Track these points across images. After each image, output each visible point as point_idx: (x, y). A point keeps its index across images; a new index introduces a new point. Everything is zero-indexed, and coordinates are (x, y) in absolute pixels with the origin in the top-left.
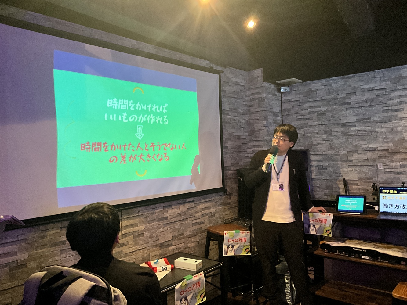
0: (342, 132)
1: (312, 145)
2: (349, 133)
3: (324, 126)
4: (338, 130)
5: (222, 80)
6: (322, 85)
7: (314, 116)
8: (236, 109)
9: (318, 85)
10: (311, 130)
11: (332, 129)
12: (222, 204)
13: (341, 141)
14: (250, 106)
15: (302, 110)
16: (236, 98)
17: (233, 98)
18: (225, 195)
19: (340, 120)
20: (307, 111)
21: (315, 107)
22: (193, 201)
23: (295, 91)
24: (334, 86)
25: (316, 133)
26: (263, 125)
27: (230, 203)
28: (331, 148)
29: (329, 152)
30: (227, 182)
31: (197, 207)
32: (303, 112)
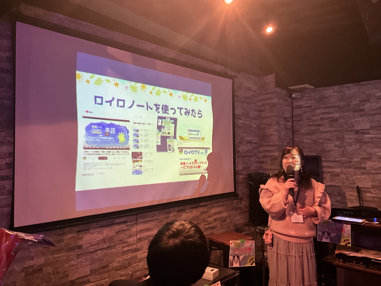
0: (355, 139)
1: (324, 151)
2: (363, 140)
3: (336, 132)
4: (351, 136)
5: (236, 85)
6: (334, 92)
7: (326, 122)
8: (248, 114)
9: (330, 92)
10: (323, 136)
11: (345, 136)
12: (233, 209)
13: (354, 147)
14: (261, 111)
15: (314, 116)
16: (249, 103)
17: (245, 103)
18: (236, 199)
19: (353, 126)
20: (319, 117)
21: (328, 113)
22: (206, 205)
23: (306, 97)
24: (347, 92)
25: (328, 139)
26: (275, 130)
27: (241, 207)
28: (343, 154)
29: (341, 158)
30: (238, 186)
31: (210, 212)
32: (315, 118)
